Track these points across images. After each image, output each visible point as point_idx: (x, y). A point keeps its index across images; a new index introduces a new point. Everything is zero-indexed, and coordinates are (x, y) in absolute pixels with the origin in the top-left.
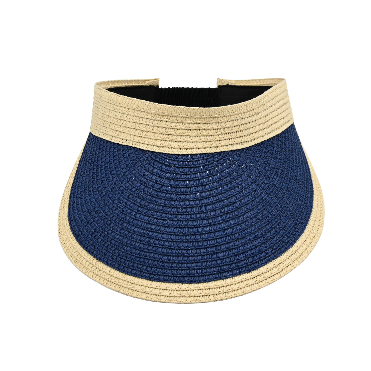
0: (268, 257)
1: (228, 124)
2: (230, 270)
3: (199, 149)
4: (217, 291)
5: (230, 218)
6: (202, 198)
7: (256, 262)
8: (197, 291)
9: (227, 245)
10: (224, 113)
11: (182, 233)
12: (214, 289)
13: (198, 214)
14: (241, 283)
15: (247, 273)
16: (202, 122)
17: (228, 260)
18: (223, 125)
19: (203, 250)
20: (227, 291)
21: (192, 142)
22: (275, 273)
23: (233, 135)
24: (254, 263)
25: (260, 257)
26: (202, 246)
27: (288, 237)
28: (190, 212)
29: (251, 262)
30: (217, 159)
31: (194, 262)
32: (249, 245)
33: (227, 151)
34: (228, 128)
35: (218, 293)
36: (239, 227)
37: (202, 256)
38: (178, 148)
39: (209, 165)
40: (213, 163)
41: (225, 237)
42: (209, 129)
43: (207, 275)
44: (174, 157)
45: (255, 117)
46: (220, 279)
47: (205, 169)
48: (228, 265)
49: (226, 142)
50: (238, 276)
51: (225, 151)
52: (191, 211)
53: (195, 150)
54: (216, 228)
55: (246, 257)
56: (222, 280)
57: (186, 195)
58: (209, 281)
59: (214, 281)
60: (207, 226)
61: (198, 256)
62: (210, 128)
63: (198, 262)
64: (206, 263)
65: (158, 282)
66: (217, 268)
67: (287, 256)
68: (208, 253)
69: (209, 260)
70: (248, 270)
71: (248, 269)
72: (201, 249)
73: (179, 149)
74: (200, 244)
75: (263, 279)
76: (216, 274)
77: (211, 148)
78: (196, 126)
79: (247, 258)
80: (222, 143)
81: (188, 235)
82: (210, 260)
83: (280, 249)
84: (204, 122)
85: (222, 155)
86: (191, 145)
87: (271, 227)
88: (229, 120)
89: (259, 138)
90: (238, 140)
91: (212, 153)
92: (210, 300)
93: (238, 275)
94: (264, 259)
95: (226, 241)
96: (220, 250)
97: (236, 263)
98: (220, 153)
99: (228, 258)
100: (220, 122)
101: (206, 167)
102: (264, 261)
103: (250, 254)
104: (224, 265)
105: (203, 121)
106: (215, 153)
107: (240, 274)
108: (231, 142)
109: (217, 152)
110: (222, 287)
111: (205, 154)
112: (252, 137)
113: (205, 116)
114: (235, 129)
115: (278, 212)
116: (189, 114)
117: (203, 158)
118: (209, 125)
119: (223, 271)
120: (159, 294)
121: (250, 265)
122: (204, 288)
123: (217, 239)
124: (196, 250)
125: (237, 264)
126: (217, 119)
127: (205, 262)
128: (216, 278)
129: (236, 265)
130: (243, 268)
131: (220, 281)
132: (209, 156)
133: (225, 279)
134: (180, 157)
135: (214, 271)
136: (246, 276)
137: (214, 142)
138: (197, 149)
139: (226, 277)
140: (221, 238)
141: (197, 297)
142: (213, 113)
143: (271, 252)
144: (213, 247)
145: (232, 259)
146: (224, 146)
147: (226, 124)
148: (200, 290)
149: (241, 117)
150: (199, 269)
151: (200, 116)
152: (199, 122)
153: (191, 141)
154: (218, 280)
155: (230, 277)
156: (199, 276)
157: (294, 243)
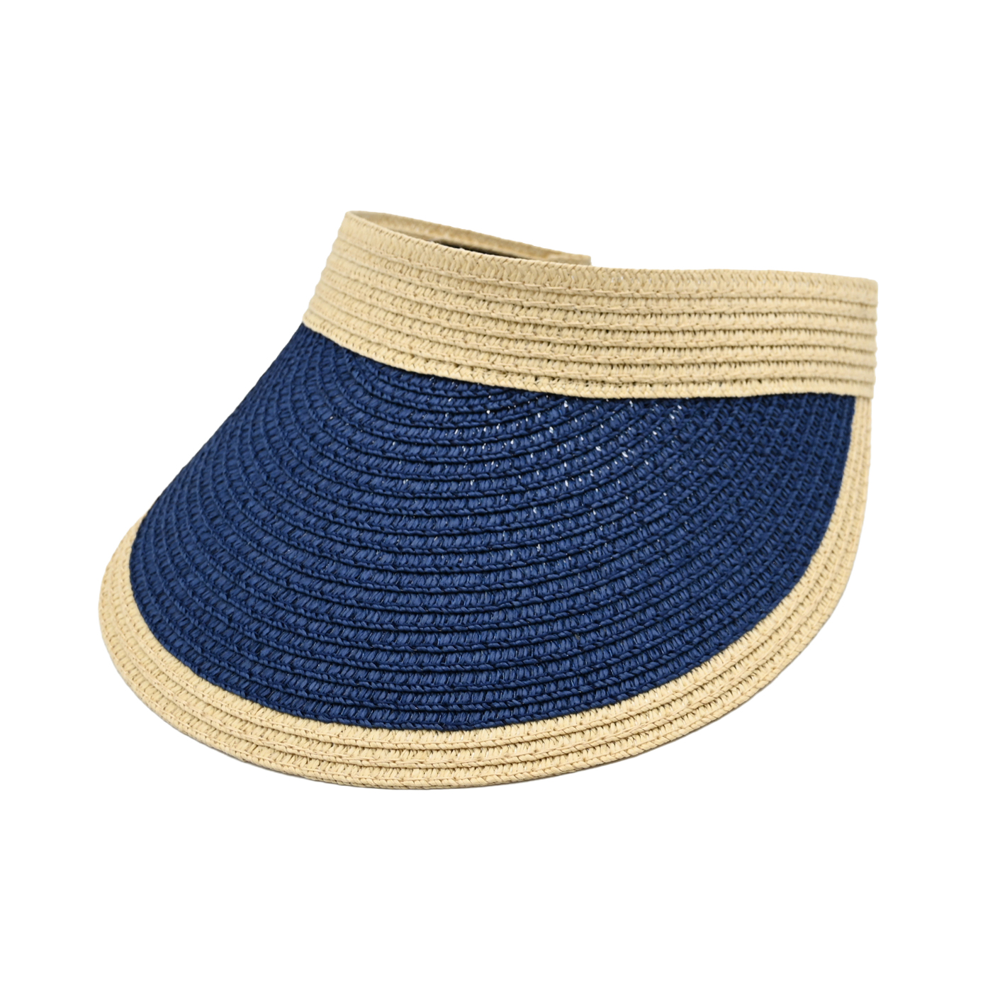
0: (518, 707)
1: (548, 318)
2: (393, 707)
3: (457, 365)
4: (332, 753)
5: (458, 566)
6: (408, 495)
7: (476, 711)
8: (287, 736)
9: (414, 638)
10: (539, 279)
11: (319, 572)
12: (329, 745)
13: (380, 533)
14: (406, 752)
15: (436, 730)
16: (477, 295)
17: (401, 678)
18: (533, 316)
19: (346, 632)
20: (359, 763)
21: (445, 345)
22: (516, 759)
23: (561, 353)
24: (470, 711)
25: (494, 701)
26: (349, 619)
27: (610, 675)
28: (363, 524)
29: (460, 705)
30: (496, 405)
31: (313, 656)
32: (476, 657)
33: (533, 392)
34: (550, 327)
35: (333, 759)
36: (472, 599)
37: (340, 646)
38: (407, 354)
39: (467, 414)
40: (480, 413)
41: (421, 614)
42: (492, 319)
43: (328, 702)
44: (392, 373)
45: (651, 322)
46: (356, 725)
47: (453, 423)
48: (395, 691)
49: (535, 367)
50: (406, 732)
51: (527, 391)
52: (366, 520)
53: (445, 367)
54: (406, 582)
55: (452, 686)
56: (360, 729)
57: (374, 475)
58: (326, 719)
59: (339, 723)
60: (387, 571)
61: (328, 643)
62: (494, 315)
63: (320, 661)
64: (338, 669)
65: (213, 684)
66: (362, 693)
67: (581, 724)
68: (357, 643)
69: (348, 662)
70: (441, 724)
71: (443, 721)
72: (346, 627)
73: (409, 357)
74: (348, 612)
75: (475, 765)
76: (352, 706)
77: (489, 373)
78: (460, 304)
79: (454, 689)
80: (523, 366)
81: (330, 582)
82: (353, 663)
83: (567, 698)
84: (480, 295)
85: (513, 398)
86: (438, 352)
87: (569, 631)
88: (552, 306)
89: (651, 385)
90: (573, 371)
91: (488, 388)
92: (305, 773)
93: (408, 728)
94: (504, 709)
95: (416, 625)
96: (390, 644)
97: (417, 693)
98: (511, 392)
99: (403, 672)
100: (526, 304)
101: (456, 419)
102: (500, 714)
103: (469, 682)
104: (382, 690)
105: (479, 292)
106: (496, 387)
107: (414, 726)
108: (549, 369)
109: (502, 388)
110: (350, 746)
111: (469, 384)
112: (625, 374)
113: (483, 279)
114: (568, 336)
115: (613, 596)
116: (446, 267)
117: (460, 392)
118: (492, 305)
119: (372, 705)
120: (200, 717)
121: (455, 712)
122: (303, 733)
123: (396, 612)
124: (330, 627)
125: (420, 696)
126: (515, 293)
127: (337, 664)
128: (347, 717)
129: (416, 699)
130: (431, 715)
131: (354, 727)
132: (478, 391)
133: (370, 728)
134: (404, 377)
135: (349, 697)
136: (430, 738)
137: (499, 358)
138: (453, 367)
139: (373, 724)
140: (407, 613)
141: (281, 752)
142: (506, 274)
143: (534, 697)
144: (377, 630)
145: (410, 679)
146: (526, 375)
147: (542, 314)
148: (293, 737)
149: (594, 306)
150: (316, 679)
151: (470, 276)
152: (467, 292)
153: (441, 341)
154: (350, 725)
155: (383, 727)
156: (308, 699)
157: (625, 699)
